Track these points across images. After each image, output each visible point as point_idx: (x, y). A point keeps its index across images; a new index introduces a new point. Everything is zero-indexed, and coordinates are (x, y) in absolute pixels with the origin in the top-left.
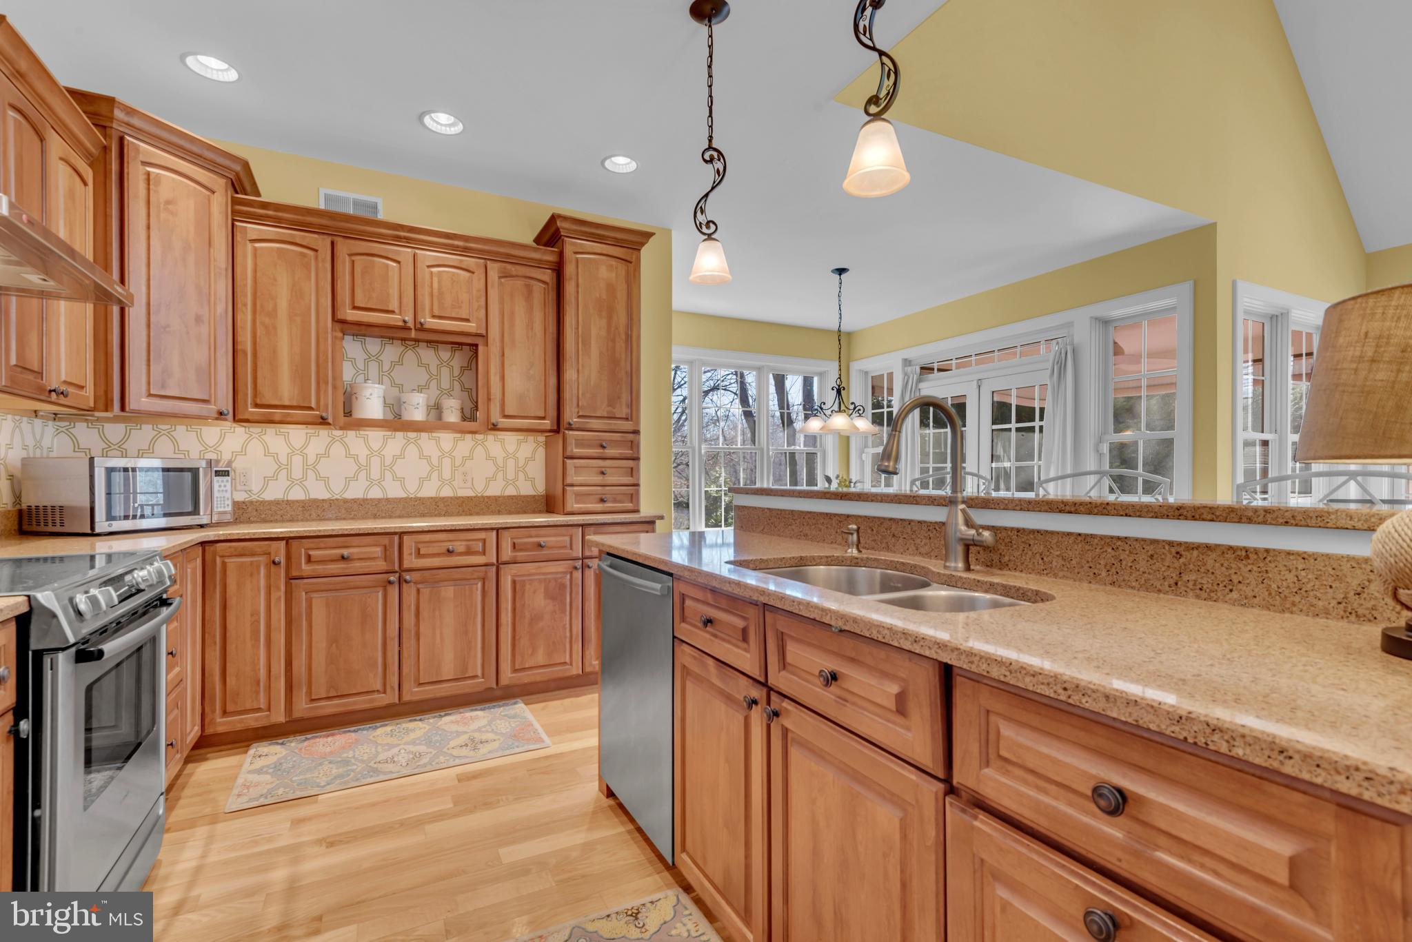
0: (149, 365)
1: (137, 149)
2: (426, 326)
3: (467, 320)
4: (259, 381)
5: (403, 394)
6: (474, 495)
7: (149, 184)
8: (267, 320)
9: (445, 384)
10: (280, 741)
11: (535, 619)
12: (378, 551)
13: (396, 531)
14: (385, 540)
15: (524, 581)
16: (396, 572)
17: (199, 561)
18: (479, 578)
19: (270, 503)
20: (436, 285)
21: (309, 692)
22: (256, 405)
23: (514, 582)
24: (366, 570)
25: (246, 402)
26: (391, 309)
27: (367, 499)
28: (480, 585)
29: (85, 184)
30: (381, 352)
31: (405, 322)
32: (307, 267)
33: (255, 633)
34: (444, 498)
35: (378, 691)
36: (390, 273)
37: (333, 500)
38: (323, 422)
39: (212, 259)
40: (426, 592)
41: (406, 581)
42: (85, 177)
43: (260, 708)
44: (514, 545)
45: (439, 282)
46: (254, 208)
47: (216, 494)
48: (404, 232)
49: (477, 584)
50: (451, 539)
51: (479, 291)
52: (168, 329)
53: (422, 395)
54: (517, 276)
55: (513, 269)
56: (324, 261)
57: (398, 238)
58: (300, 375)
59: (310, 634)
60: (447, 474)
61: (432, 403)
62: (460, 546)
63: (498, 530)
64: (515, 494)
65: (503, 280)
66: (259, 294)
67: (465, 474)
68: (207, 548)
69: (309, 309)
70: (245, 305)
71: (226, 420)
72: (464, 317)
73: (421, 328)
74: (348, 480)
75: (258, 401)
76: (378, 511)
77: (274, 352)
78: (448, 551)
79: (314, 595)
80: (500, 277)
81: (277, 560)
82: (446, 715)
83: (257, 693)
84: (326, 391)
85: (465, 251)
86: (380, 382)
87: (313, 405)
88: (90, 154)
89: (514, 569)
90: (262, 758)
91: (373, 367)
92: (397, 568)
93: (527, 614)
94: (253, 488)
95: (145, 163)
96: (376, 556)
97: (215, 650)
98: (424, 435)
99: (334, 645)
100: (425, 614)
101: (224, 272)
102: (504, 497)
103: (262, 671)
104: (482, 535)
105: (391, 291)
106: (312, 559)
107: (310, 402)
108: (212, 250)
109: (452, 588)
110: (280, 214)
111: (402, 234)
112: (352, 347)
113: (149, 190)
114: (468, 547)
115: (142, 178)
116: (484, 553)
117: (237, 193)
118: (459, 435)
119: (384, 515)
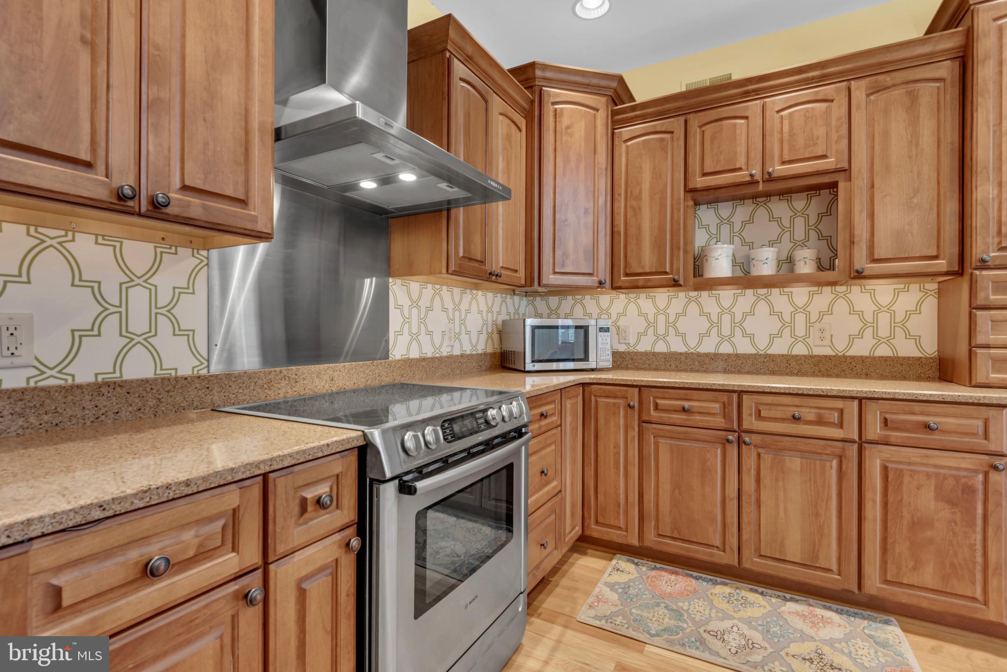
0: (554, 251)
1: (549, 93)
2: (775, 175)
3: (824, 157)
4: (629, 254)
5: (752, 251)
6: (834, 354)
7: (556, 118)
8: (634, 203)
9: (799, 234)
10: (636, 560)
11: (918, 524)
12: (716, 407)
13: (736, 389)
14: (724, 397)
15: (901, 470)
16: (735, 431)
17: (580, 398)
18: (833, 455)
19: (641, 354)
20: (786, 128)
21: (657, 527)
22: (627, 275)
23: (885, 469)
24: (706, 425)
25: (619, 272)
26: (738, 166)
27: (718, 354)
28: (835, 463)
29: (520, 130)
30: (732, 215)
31: (752, 176)
32: (665, 149)
33: (617, 463)
34: (796, 356)
35: (717, 547)
36: (738, 131)
37: (689, 354)
38: (675, 284)
39: (596, 163)
40: (767, 458)
41: (745, 443)
42: (519, 125)
43: (620, 527)
44: (885, 422)
45: (790, 124)
46: (628, 113)
47: (600, 346)
48: (752, 84)
49: (831, 461)
50: (798, 404)
51: (839, 119)
52: (566, 223)
53: (772, 249)
54: (894, 85)
55: (888, 79)
56: (678, 139)
57: (747, 93)
58: (658, 245)
59: (657, 474)
60: (800, 331)
61: (784, 256)
62: (809, 414)
63: (860, 400)
64: (890, 354)
65: (872, 97)
66: (629, 183)
67: (822, 331)
68: (586, 388)
69: (666, 186)
70: (620, 195)
71: (604, 287)
72: (820, 154)
73: (770, 179)
74: (702, 336)
75: (628, 272)
76: (728, 365)
77: (639, 228)
78: (794, 417)
79: (661, 440)
80: (868, 95)
81: (632, 404)
82: (791, 600)
83: (618, 513)
84: (678, 256)
85: (822, 80)
86: (731, 242)
87: (668, 270)
88: (524, 109)
89: (887, 452)
90: (619, 572)
91: (725, 229)
92: (735, 427)
93: (907, 516)
94: (631, 342)
95: (554, 103)
96: (715, 412)
97: (591, 470)
98: (775, 291)
99: (677, 490)
100: (766, 481)
101: (604, 172)
102: (874, 358)
103: (621, 496)
104: (839, 404)
105: (738, 149)
106: (659, 407)
107: (666, 268)
108: (596, 156)
109: (799, 460)
110: (645, 111)
111: (751, 87)
112: (707, 215)
113: (556, 122)
114: (820, 416)
115: (551, 114)
116: (841, 425)
117: (616, 105)
118: (816, 288)
119: (733, 370)
